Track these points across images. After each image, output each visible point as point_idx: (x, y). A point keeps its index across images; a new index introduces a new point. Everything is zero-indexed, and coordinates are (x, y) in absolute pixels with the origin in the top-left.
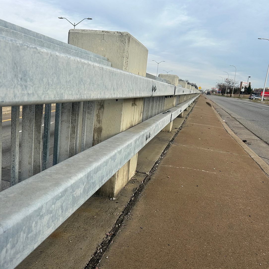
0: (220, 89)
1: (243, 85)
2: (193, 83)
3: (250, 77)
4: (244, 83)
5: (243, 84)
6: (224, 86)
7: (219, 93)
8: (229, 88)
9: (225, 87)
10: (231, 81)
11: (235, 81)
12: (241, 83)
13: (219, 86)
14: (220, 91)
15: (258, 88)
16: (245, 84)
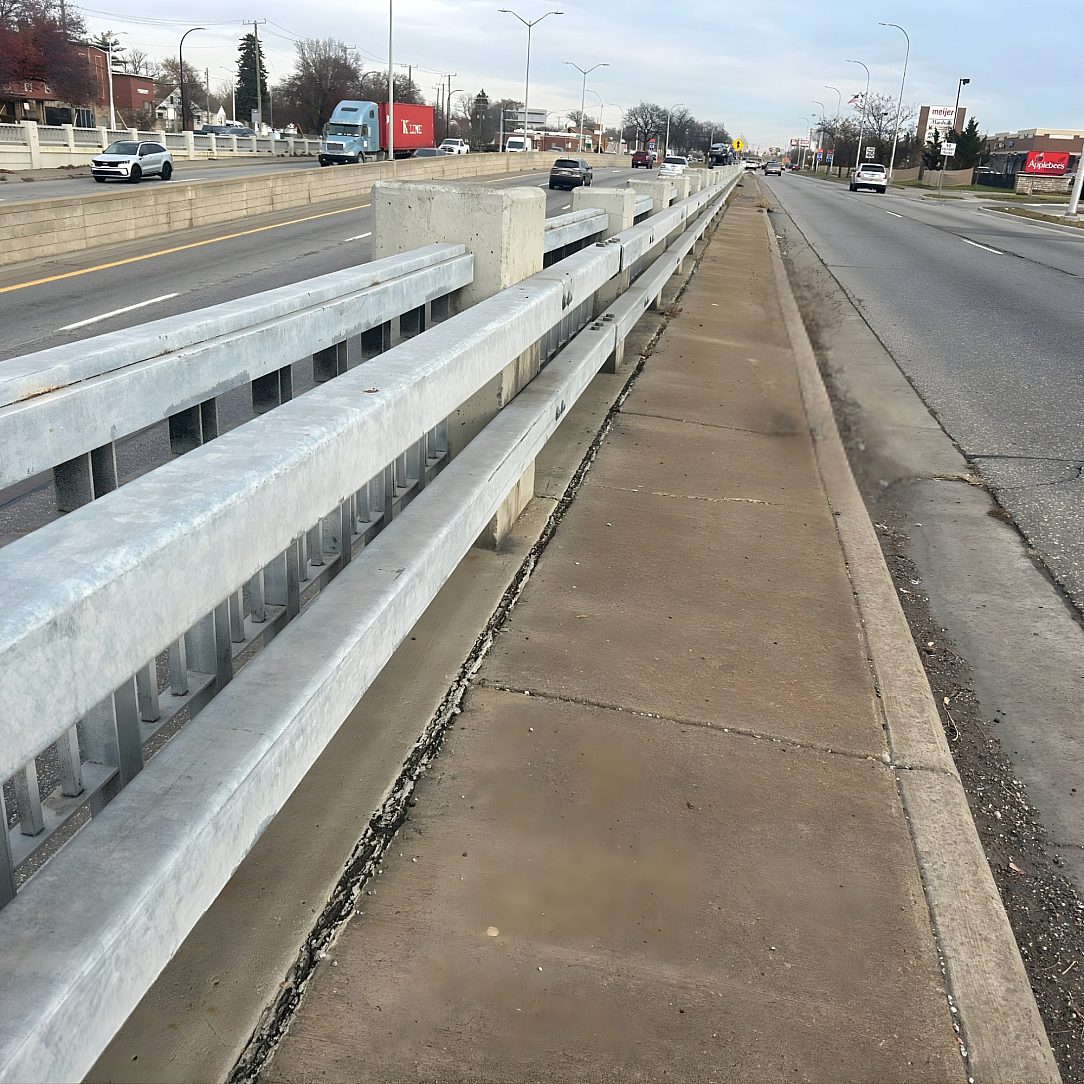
0: (826, 147)
1: (929, 123)
2: (712, 121)
3: (966, 81)
4: (935, 111)
5: (931, 115)
6: (845, 129)
7: (824, 162)
8: (874, 140)
9: (854, 136)
10: (883, 103)
11: (902, 105)
12: (925, 111)
13: (825, 130)
14: (831, 157)
15: (1013, 132)
16: (942, 117)
